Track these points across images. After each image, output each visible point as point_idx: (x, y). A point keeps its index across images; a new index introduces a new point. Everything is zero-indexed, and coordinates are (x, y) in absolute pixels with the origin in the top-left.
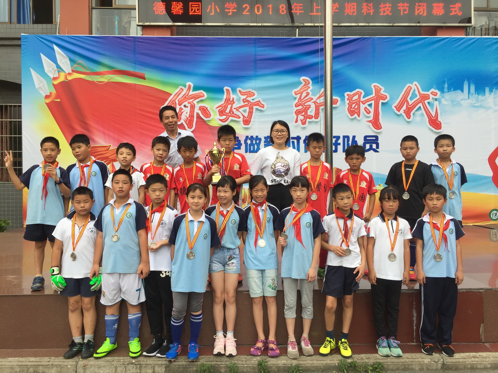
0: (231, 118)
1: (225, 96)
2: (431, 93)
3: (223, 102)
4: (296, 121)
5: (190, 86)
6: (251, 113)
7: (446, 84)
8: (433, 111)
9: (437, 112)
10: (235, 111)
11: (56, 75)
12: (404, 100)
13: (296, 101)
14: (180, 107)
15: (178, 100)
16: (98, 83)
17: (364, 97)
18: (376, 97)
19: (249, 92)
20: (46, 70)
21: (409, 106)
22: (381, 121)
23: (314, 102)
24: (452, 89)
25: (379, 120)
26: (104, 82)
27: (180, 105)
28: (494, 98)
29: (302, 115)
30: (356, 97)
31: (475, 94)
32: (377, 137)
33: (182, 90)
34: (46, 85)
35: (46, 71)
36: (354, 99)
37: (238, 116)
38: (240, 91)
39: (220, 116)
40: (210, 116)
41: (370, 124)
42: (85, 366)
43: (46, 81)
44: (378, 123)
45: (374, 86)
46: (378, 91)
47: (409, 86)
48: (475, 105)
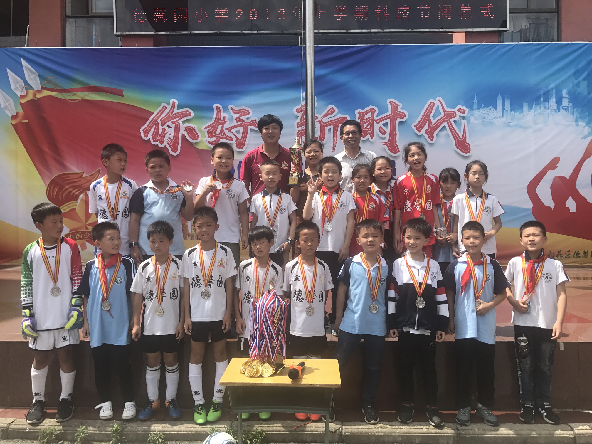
1: (215, 115)
2: (458, 110)
3: (212, 122)
5: (174, 103)
7: (476, 99)
8: (460, 131)
9: (465, 133)
10: (226, 131)
11: (24, 93)
12: (426, 118)
13: (298, 120)
14: (163, 127)
15: (161, 120)
16: (71, 101)
17: (377, 116)
18: (392, 115)
19: (243, 109)
21: (431, 126)
22: (399, 142)
23: (319, 121)
24: (484, 105)
25: (396, 142)
26: (78, 100)
27: (162, 125)
28: (534, 115)
30: (369, 115)
31: (511, 110)
33: (165, 108)
34: (13, 104)
35: (13, 88)
36: (366, 117)
37: (230, 137)
38: (232, 109)
39: (209, 137)
40: (198, 137)
41: (386, 147)
43: (12, 100)
44: (395, 146)
45: (390, 102)
46: (394, 107)
47: (431, 102)
48: (511, 124)
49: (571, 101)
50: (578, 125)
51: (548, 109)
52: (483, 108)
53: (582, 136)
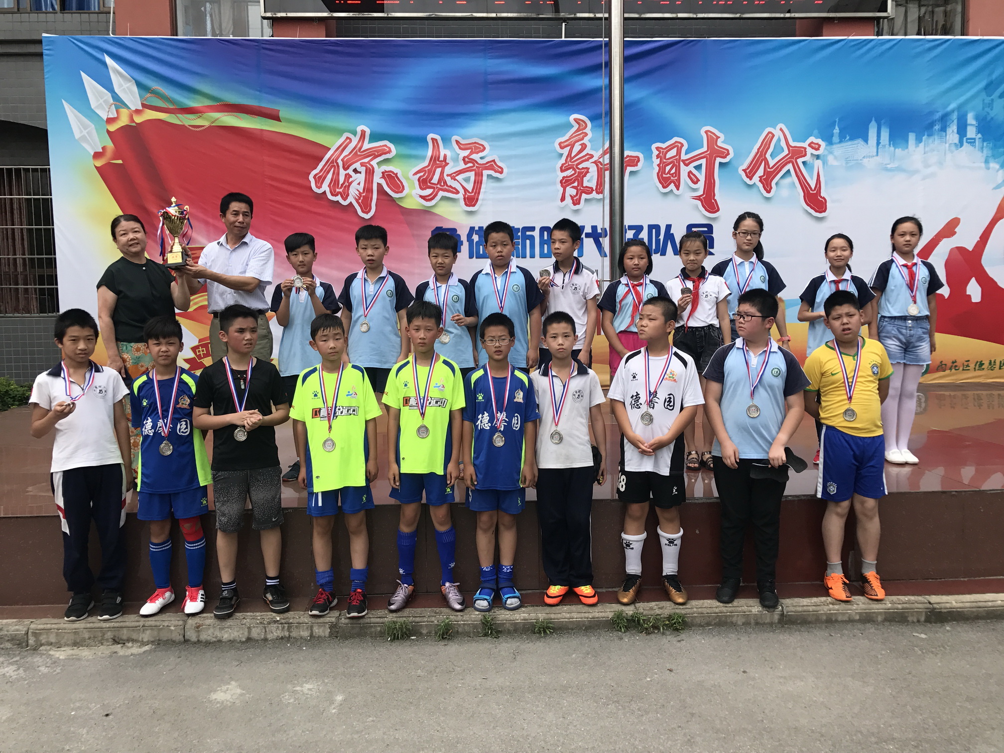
0: (441, 194)
1: (430, 153)
2: (810, 145)
3: (426, 163)
4: (563, 199)
5: (363, 133)
6: (478, 183)
7: (837, 127)
8: (812, 179)
9: (820, 181)
10: (448, 179)
11: (113, 114)
12: (760, 157)
13: (563, 161)
14: (347, 172)
15: (342, 160)
16: (193, 129)
17: (686, 154)
18: (709, 152)
19: (475, 143)
20: (93, 104)
21: (769, 170)
22: (719, 196)
23: (595, 162)
24: (848, 138)
25: (714, 195)
26: (203, 126)
27: (345, 169)
28: (925, 153)
29: (573, 187)
30: (673, 152)
31: (890, 145)
32: (710, 227)
33: (348, 140)
34: (94, 133)
35: (93, 107)
36: (669, 155)
37: (455, 188)
38: (457, 142)
39: (421, 188)
40: (403, 188)
41: (699, 203)
42: (198, 627)
43: (93, 126)
44: (713, 201)
45: (706, 132)
46: (712, 140)
47: (769, 133)
48: (889, 166)
49: (980, 130)
50: (988, 168)
51: (946, 143)
52: (847, 141)
53: (994, 186)
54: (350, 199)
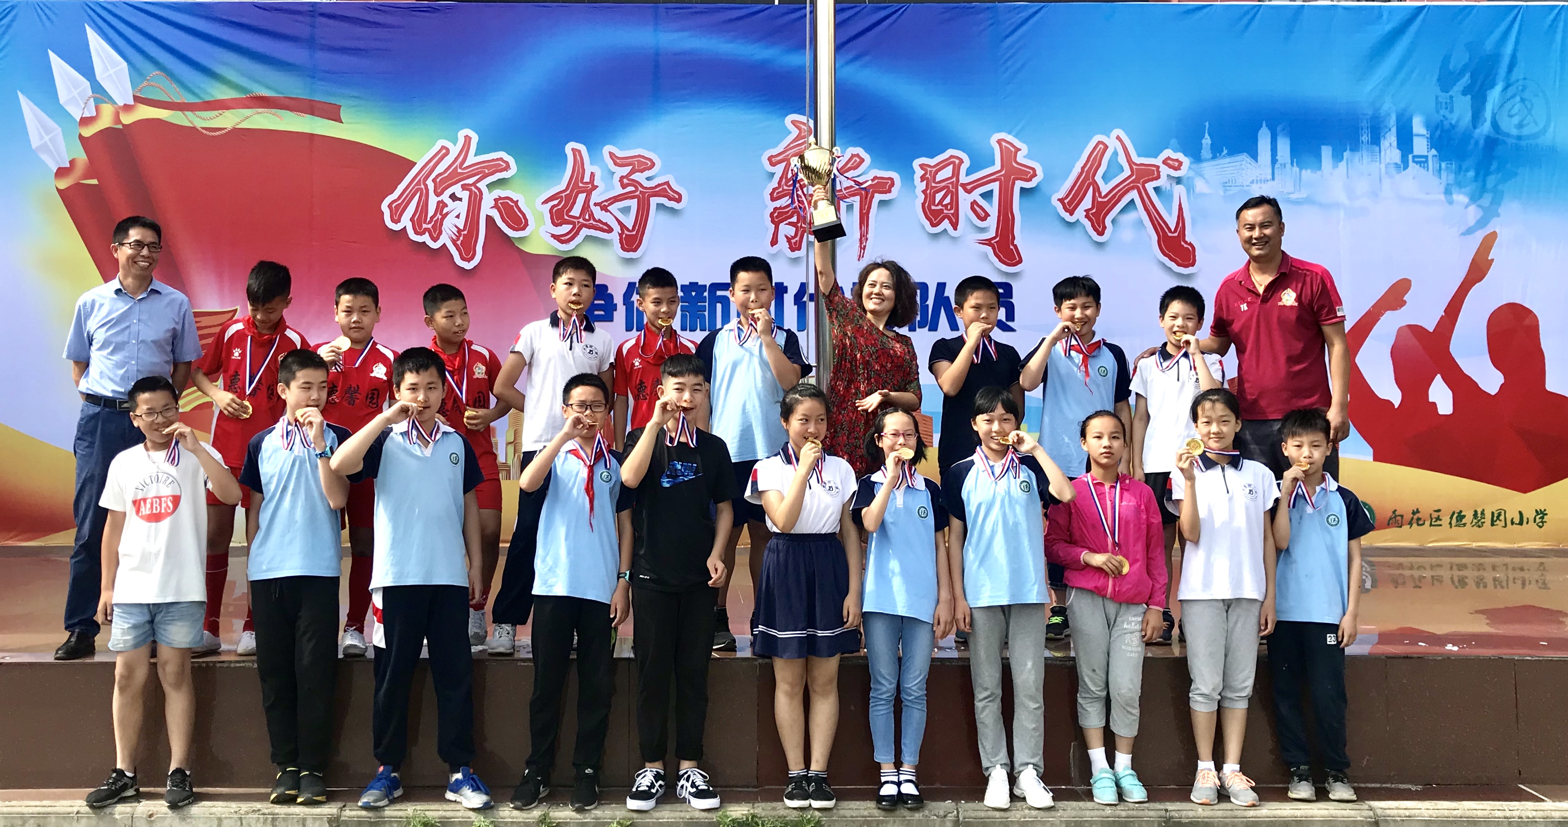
0: (585, 232)
1: (568, 171)
2: (1164, 162)
3: (562, 186)
4: (774, 242)
5: (468, 139)
6: (642, 217)
7: (1207, 136)
8: (1170, 214)
9: (1183, 217)
10: (596, 210)
11: (90, 112)
12: (1086, 181)
13: (774, 183)
14: (440, 199)
15: (434, 180)
16: (208, 133)
17: (967, 175)
18: (1003, 172)
19: (639, 156)
20: (63, 95)
21: (1100, 199)
22: (1021, 239)
24: (1225, 152)
25: (1014, 238)
26: (226, 128)
27: (438, 194)
28: (1348, 177)
29: (790, 224)
30: (947, 172)
31: (1292, 164)
32: (1008, 287)
33: (444, 151)
34: (60, 139)
35: (62, 101)
36: (940, 176)
37: (606, 224)
38: (612, 155)
39: (555, 224)
40: (526, 225)
41: (989, 250)
43: (60, 129)
44: (1012, 247)
45: (999, 142)
46: (1009, 154)
47: (1099, 143)
48: (1293, 197)
49: (1434, 143)
50: (1451, 202)
51: (1380, 163)
52: (1224, 156)
53: (1463, 229)
54: (445, 239)
